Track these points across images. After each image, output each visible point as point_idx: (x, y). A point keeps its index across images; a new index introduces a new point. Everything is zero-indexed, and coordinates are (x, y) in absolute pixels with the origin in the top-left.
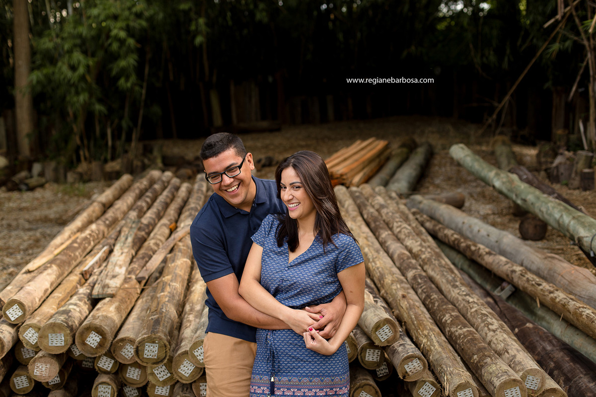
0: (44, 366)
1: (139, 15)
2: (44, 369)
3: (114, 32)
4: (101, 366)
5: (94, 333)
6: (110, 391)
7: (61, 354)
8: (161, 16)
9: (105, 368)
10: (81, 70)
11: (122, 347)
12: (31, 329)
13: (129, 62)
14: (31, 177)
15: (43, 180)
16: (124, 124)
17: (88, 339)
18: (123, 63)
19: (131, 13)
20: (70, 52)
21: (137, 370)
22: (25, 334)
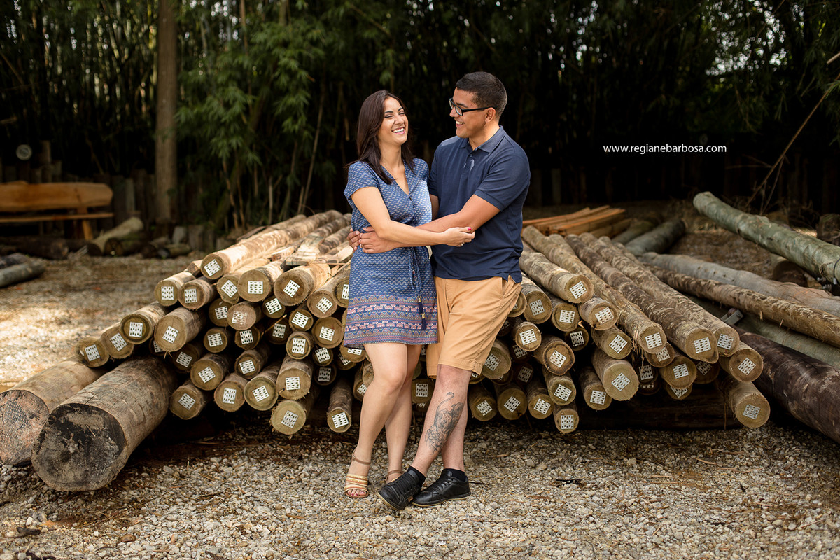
0: (242, 314)
1: (315, 43)
2: (241, 318)
3: (283, 61)
4: (295, 323)
5: (292, 282)
6: (304, 345)
7: (259, 302)
8: (342, 44)
9: (299, 325)
10: (237, 108)
11: (318, 301)
12: (229, 281)
13: (299, 99)
14: (172, 243)
15: (188, 248)
16: (289, 181)
17: (286, 288)
18: (291, 100)
19: (304, 40)
20: (225, 85)
21: (331, 330)
22: (223, 287)
